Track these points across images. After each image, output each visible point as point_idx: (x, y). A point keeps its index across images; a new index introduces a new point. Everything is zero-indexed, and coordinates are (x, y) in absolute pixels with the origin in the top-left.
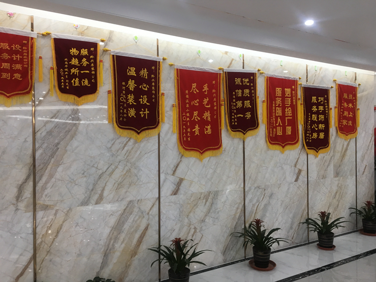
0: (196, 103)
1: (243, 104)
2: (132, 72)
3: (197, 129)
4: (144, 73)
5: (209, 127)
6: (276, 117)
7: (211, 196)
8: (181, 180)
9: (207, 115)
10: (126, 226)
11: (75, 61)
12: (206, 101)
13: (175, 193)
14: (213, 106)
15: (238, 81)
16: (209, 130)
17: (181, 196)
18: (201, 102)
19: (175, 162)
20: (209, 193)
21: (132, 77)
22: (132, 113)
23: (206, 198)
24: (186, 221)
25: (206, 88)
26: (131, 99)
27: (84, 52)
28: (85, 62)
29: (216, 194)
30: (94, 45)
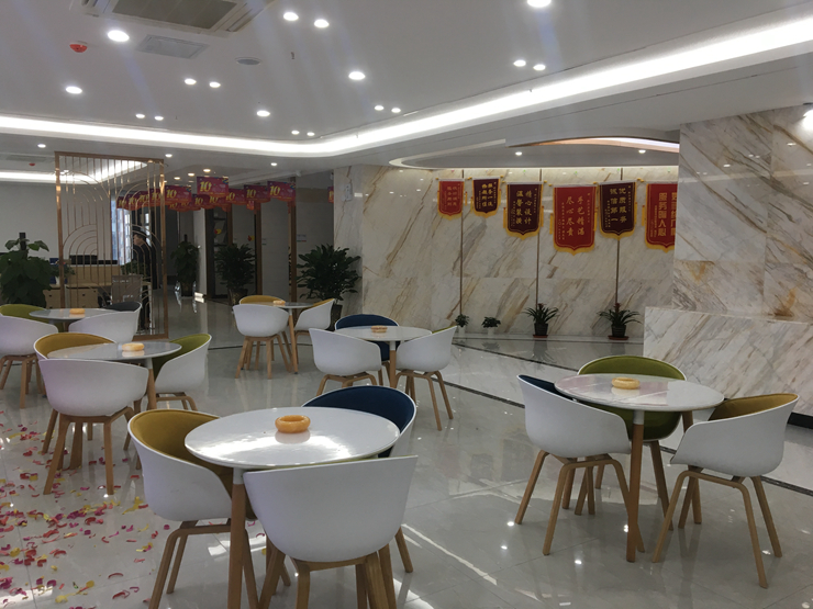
0: (571, 211)
1: (619, 210)
2: (520, 194)
3: (570, 231)
4: (529, 194)
5: (582, 230)
6: (659, 221)
7: (582, 282)
8: (555, 269)
9: (581, 221)
10: (513, 294)
11: (485, 192)
12: (580, 210)
13: (551, 276)
14: (586, 213)
15: (613, 191)
16: (582, 232)
17: (555, 280)
18: (575, 211)
19: (551, 254)
20: (581, 280)
21: (520, 198)
22: (519, 221)
23: (578, 283)
24: (559, 298)
25: (580, 199)
26: (519, 212)
27: (490, 185)
28: (490, 192)
29: (587, 282)
30: (497, 180)
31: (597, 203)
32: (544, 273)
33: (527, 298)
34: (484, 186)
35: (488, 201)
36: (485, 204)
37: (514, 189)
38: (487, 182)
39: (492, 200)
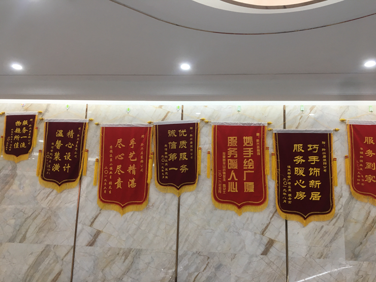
0: (120, 157)
1: (178, 156)
2: (60, 134)
3: (119, 183)
4: (71, 134)
5: (133, 181)
7: (132, 254)
8: (98, 233)
9: (132, 169)
11: (18, 130)
12: (131, 155)
13: (91, 244)
14: (139, 159)
15: (172, 133)
16: (132, 184)
17: (97, 249)
18: (126, 156)
19: (94, 214)
20: (130, 250)
21: (60, 138)
22: (57, 167)
23: (126, 254)
24: (101, 274)
25: (132, 142)
26: (57, 156)
27: (25, 123)
28: (24, 130)
29: (139, 252)
30: (33, 117)
31: (153, 148)
32: (83, 239)
33: (59, 274)
34: (18, 123)
35: (21, 141)
36: (16, 145)
37: (53, 127)
38: (22, 118)
39: (26, 141)
